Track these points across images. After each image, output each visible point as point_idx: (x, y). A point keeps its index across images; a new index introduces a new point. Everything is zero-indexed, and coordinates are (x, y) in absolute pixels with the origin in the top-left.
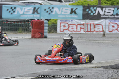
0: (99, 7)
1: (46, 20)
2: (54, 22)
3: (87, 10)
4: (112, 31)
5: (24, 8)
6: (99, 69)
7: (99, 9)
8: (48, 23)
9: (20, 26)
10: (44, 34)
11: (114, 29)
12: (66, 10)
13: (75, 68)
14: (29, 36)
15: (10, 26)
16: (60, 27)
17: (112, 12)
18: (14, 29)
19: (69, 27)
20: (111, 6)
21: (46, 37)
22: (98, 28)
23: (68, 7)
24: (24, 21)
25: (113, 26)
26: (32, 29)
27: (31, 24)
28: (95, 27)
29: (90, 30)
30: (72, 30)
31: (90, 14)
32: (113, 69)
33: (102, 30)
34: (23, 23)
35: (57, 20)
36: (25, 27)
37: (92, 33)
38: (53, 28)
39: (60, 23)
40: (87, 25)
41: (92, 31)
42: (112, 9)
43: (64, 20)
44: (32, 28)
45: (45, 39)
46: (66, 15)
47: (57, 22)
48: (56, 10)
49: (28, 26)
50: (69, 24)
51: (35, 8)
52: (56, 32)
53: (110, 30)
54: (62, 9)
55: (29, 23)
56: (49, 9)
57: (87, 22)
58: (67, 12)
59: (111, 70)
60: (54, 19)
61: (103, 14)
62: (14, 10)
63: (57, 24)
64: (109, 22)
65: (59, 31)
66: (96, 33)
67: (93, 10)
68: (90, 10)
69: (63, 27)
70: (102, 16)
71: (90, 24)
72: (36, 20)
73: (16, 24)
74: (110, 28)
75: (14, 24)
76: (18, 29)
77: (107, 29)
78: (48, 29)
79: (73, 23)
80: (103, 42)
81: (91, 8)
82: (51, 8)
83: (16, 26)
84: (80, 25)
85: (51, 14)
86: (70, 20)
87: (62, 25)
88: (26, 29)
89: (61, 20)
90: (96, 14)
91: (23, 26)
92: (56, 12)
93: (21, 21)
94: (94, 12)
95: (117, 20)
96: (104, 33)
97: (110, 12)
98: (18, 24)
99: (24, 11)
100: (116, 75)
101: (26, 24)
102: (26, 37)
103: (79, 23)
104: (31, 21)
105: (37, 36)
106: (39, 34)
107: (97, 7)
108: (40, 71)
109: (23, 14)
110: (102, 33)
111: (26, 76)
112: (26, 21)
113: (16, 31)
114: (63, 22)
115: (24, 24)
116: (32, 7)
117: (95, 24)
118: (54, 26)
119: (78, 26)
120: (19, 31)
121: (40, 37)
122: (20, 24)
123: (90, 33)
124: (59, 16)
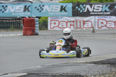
0: (88, 4)
1: (37, 17)
2: (45, 20)
3: (77, 8)
4: (101, 28)
5: (15, 6)
6: (89, 64)
7: (88, 6)
8: (39, 21)
9: (12, 24)
10: (35, 32)
11: (103, 25)
12: (56, 7)
13: (66, 64)
14: (20, 33)
15: (2, 24)
16: (51, 24)
17: (100, 9)
18: (6, 27)
19: (59, 24)
20: (100, 3)
21: (37, 34)
22: (88, 24)
23: (58, 5)
24: (16, 19)
25: (102, 23)
26: (23, 27)
27: (22, 22)
28: (84, 24)
29: (79, 27)
30: (62, 27)
31: (80, 11)
32: (103, 64)
33: (91, 27)
34: (14, 21)
35: (48, 17)
36: (17, 25)
37: (82, 30)
38: (44, 25)
39: (50, 21)
40: (77, 21)
41: (82, 28)
42: (101, 6)
43: (55, 17)
44: (24, 25)
45: (36, 36)
46: (56, 12)
47: (48, 20)
48: (46, 7)
49: (20, 23)
50: (59, 21)
51: (26, 6)
52: (47, 29)
53: (99, 27)
54: (53, 6)
55: (21, 21)
56: (40, 7)
57: (76, 19)
58: (57, 10)
59: (102, 65)
60: (45, 17)
61: (92, 11)
62: (6, 8)
63: (47, 21)
64: (99, 19)
65: (50, 28)
66: (86, 29)
67: (82, 7)
68: (79, 7)
69: (53, 24)
70: (91, 13)
71: (80, 21)
72: (27, 18)
73: (8, 22)
74: (99, 24)
75: (6, 22)
76: (10, 27)
77: (97, 26)
78: (39, 26)
79: (64, 20)
80: (92, 38)
81: (81, 6)
82: (41, 6)
83: (8, 24)
84: (70, 22)
85: (42, 11)
86: (60, 17)
87: (53, 22)
88: (18, 27)
89: (52, 17)
90: (86, 11)
91: (15, 23)
92: (46, 9)
93: (13, 19)
94: (83, 9)
95: (105, 17)
96: (94, 29)
97: (99, 9)
98: (10, 22)
99: (15, 9)
100: (106, 70)
101: (18, 22)
102: (18, 35)
103: (69, 20)
104: (23, 19)
105: (28, 33)
106: (31, 32)
107: (86, 5)
108: (32, 68)
109: (15, 12)
110: (92, 29)
111: (19, 73)
112: (18, 18)
113: (8, 28)
114: (53, 19)
115: (16, 22)
116: (23, 5)
117: (84, 21)
118: (45, 24)
119: (68, 23)
120: (10, 29)
121: (31, 35)
122: (12, 22)
123: (79, 29)
124: (49, 14)
